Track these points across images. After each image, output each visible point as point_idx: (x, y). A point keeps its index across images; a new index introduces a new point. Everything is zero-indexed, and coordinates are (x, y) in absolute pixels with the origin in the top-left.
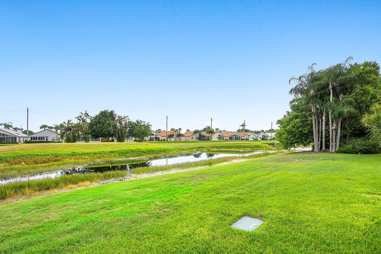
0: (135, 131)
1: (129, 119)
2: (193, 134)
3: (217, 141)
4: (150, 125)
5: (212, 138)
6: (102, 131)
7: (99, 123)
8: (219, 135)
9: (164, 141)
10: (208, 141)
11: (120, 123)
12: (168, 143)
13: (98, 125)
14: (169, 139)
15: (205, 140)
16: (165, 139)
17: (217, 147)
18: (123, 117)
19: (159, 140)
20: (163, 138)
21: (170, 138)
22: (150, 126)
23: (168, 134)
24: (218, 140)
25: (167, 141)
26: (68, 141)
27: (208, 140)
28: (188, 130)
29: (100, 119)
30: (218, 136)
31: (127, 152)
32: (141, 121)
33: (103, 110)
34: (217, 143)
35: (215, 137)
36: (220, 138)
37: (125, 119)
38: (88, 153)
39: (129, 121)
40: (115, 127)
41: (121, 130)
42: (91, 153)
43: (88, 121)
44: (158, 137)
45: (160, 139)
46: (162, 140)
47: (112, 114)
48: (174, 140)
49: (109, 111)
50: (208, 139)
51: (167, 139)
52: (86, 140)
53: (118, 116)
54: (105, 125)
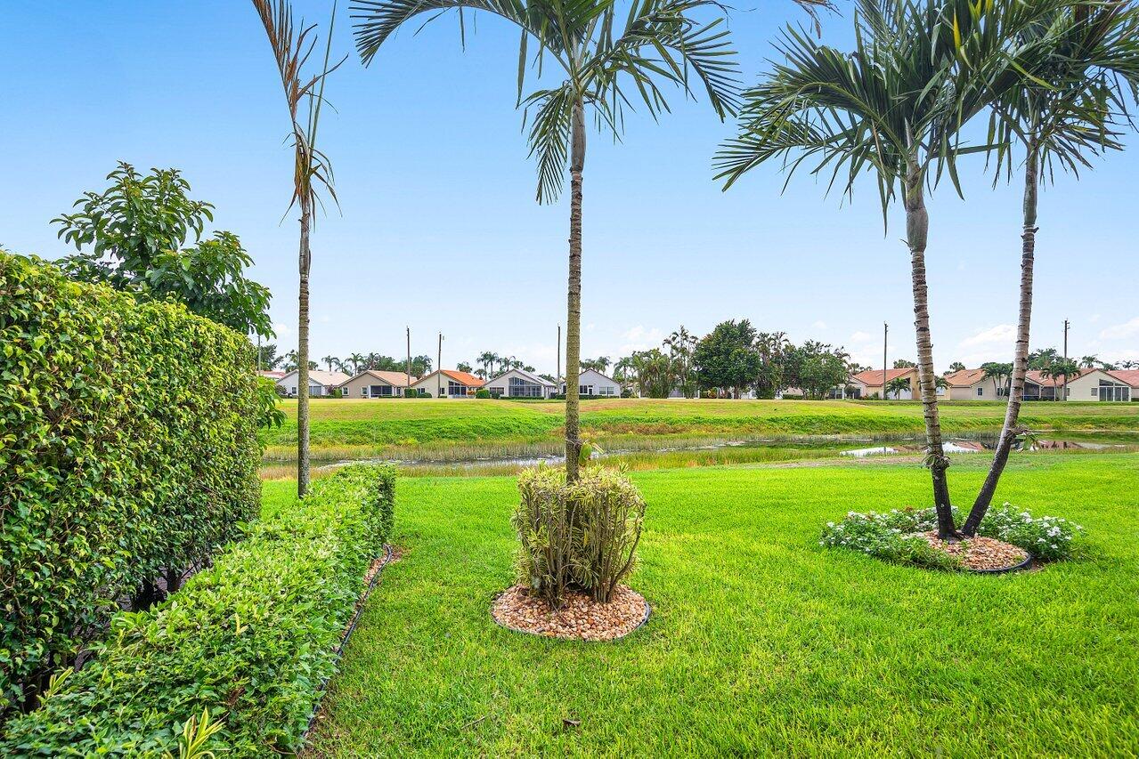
0: (806, 372)
1: (786, 340)
2: (983, 379)
3: (1095, 404)
4: (846, 355)
5: (1067, 392)
6: (725, 371)
7: (718, 353)
8: (1102, 383)
9: (874, 401)
10: (1048, 402)
11: (765, 351)
12: (892, 404)
13: (715, 358)
14: (891, 394)
15: (1036, 399)
16: (877, 394)
17: (1096, 422)
18: (773, 337)
19: (858, 397)
20: (871, 392)
21: (898, 392)
22: (844, 358)
23: (890, 378)
24: (1097, 399)
25: (886, 398)
26: (654, 393)
27: (1052, 399)
28: (958, 367)
29: (719, 344)
30: (1098, 387)
31: (810, 423)
32: (818, 344)
33: (723, 322)
34: (1095, 408)
35: (1082, 390)
36: (1106, 391)
37: (777, 341)
38: (725, 421)
39: (786, 346)
40: (752, 361)
41: (765, 369)
42: (731, 421)
43: (691, 348)
44: (856, 386)
45: (862, 395)
46: (867, 398)
47: (744, 331)
48: (910, 398)
49: (737, 323)
50: (1050, 396)
51: (886, 392)
52: (687, 392)
53: (758, 333)
54: (732, 357)
